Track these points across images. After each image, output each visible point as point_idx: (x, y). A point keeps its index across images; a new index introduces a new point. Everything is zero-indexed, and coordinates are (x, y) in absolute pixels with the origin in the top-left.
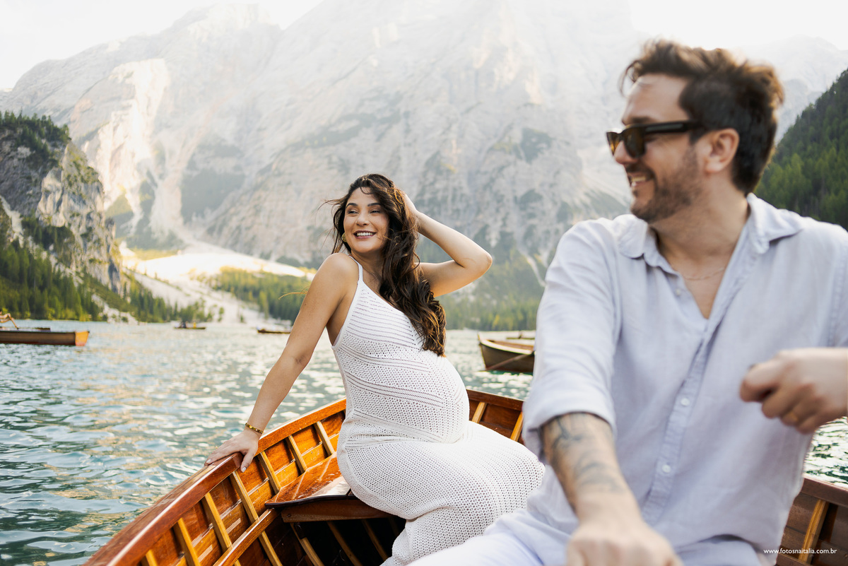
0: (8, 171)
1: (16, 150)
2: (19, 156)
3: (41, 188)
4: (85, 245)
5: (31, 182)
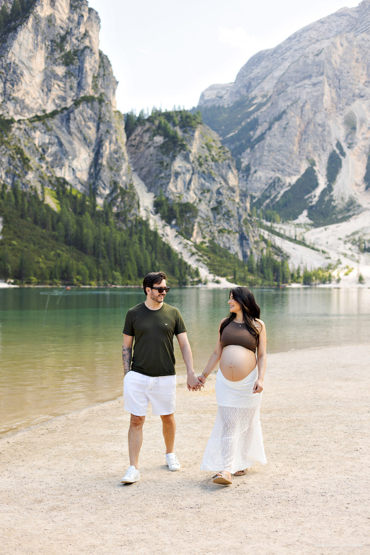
0: (147, 159)
1: (152, 140)
2: (155, 145)
3: (170, 170)
4: (215, 217)
5: (163, 166)
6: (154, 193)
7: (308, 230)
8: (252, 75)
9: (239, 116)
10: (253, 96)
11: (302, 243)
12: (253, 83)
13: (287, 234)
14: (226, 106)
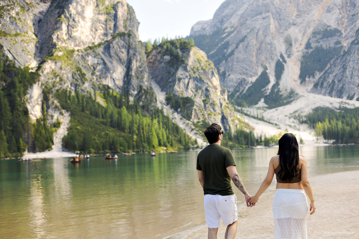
0: (160, 70)
3: (176, 77)
4: (205, 106)
5: (170, 74)
6: (166, 92)
7: (265, 111)
8: (224, 14)
9: (217, 40)
10: (225, 27)
11: (262, 119)
12: (225, 19)
13: (252, 114)
14: (208, 35)
